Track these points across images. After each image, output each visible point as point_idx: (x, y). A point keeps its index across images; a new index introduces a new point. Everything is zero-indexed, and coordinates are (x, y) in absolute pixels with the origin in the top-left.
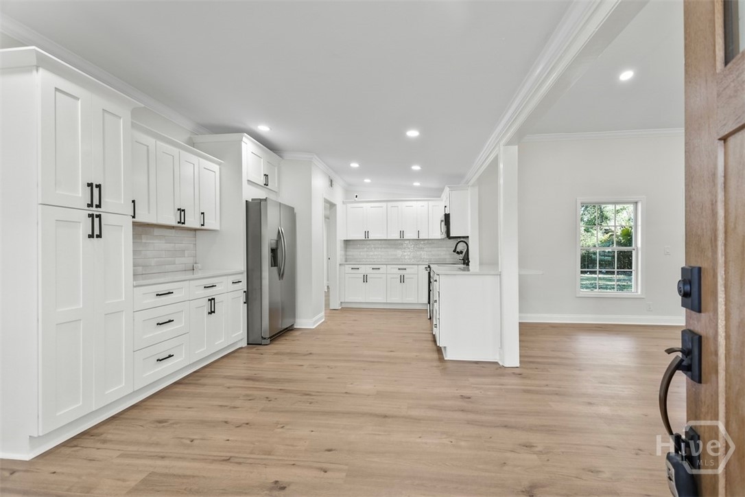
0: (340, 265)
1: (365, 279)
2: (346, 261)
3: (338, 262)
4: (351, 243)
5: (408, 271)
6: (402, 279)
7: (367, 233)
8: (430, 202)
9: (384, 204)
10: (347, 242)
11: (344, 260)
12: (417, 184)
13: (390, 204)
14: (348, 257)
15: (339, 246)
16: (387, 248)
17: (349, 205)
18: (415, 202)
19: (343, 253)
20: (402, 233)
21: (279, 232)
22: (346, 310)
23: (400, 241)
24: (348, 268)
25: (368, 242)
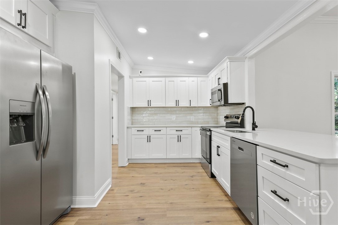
0: (127, 127)
1: (149, 139)
2: (132, 124)
3: (126, 125)
4: (136, 110)
5: (184, 132)
6: (179, 139)
7: (149, 102)
8: (199, 78)
9: (163, 79)
10: (133, 109)
11: (130, 123)
12: (191, 62)
13: (168, 79)
14: (133, 121)
15: (127, 112)
16: (165, 114)
17: (135, 80)
18: (187, 78)
19: (130, 117)
20: (177, 102)
21: (37, 92)
22: (133, 165)
23: (175, 109)
24: (134, 131)
25: (150, 109)
